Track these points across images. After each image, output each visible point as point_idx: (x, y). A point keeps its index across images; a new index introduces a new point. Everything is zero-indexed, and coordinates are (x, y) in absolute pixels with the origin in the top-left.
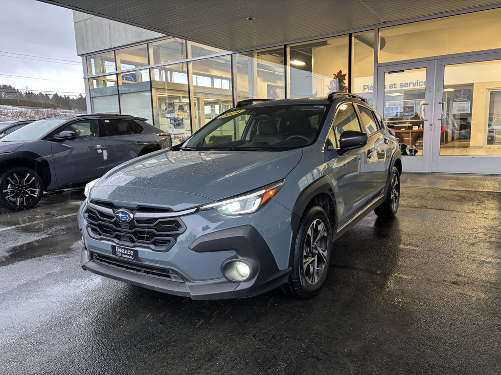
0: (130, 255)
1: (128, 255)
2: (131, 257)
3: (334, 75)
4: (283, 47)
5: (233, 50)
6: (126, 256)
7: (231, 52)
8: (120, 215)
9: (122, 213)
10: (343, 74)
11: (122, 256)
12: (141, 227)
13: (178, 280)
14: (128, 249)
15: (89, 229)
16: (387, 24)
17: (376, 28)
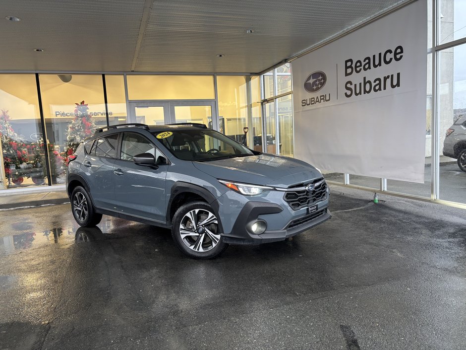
3: (76, 104)
10: (85, 104)
16: (133, 73)
17: (125, 74)
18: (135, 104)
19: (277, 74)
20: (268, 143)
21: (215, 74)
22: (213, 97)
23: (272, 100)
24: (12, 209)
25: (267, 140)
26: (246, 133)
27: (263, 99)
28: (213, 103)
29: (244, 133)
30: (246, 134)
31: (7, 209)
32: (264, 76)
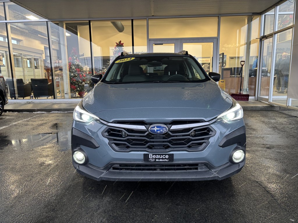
0: (166, 159)
1: (162, 159)
2: (166, 160)
3: (116, 43)
4: (88, 22)
5: (49, 19)
6: (161, 160)
7: (47, 20)
8: (156, 129)
9: (157, 127)
10: (121, 43)
11: (155, 161)
12: (176, 136)
13: (203, 170)
14: (163, 155)
15: (113, 145)
16: (153, 17)
17: (147, 18)
18: (153, 42)
19: (278, 13)
20: (263, 75)
21: (220, 16)
22: (216, 36)
23: (271, 35)
24: (66, 112)
25: (262, 72)
26: (242, 65)
27: (262, 35)
28: (215, 40)
29: (240, 66)
30: (242, 67)
31: (63, 112)
32: (265, 15)
